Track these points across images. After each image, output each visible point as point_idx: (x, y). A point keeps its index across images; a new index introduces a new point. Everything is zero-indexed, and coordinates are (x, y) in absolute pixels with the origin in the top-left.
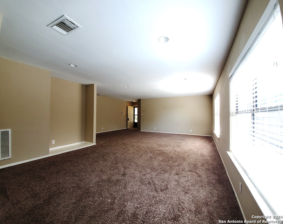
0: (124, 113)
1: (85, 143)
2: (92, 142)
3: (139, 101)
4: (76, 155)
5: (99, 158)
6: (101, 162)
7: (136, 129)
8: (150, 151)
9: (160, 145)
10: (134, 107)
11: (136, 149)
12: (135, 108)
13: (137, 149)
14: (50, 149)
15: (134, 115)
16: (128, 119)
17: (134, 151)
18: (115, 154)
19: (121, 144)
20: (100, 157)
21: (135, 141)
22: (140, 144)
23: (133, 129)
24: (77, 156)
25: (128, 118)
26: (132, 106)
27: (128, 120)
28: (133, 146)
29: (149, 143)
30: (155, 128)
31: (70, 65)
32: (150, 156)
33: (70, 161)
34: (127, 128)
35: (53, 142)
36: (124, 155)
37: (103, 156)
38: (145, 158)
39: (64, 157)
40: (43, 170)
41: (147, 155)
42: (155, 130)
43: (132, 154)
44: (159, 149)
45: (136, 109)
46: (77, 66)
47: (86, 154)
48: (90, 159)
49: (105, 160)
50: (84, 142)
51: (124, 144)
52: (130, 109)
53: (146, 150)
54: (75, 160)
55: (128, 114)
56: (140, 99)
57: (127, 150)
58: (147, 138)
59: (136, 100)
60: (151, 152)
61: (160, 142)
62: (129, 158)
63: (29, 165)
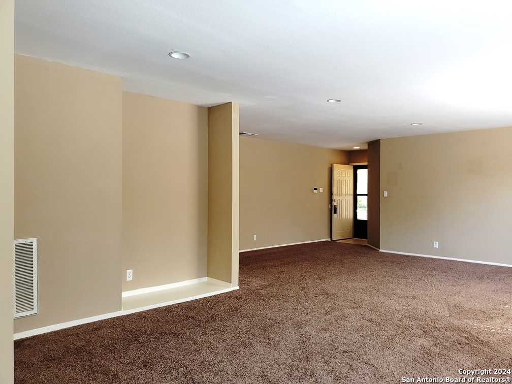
0: (321, 190)
1: (208, 284)
2: (229, 280)
3: (374, 146)
4: (188, 318)
5: (254, 335)
6: (259, 348)
7: (364, 242)
8: (422, 328)
9: (460, 311)
10: (356, 169)
11: (368, 316)
12: (359, 171)
13: (373, 317)
14: (125, 295)
15: (355, 195)
16: (333, 210)
17: (362, 325)
18: (298, 326)
19: (316, 295)
20: (257, 333)
21: (363, 285)
22: (382, 298)
23: (350, 242)
24: (191, 320)
25: (334, 204)
26: (347, 163)
27: (335, 212)
28: (356, 305)
29: (414, 297)
30: (436, 245)
31: (170, 54)
32: (422, 347)
33: (176, 335)
34: (331, 237)
35: (128, 275)
36: (328, 333)
37: (265, 329)
38: (403, 351)
39: (158, 321)
40: (111, 351)
41: (410, 341)
42: (433, 250)
43: (357, 331)
44: (456, 322)
45: (363, 174)
46: (187, 56)
47: (214, 318)
48: (227, 336)
49: (270, 343)
50: (206, 279)
51: (327, 294)
52: (343, 174)
53: (406, 322)
54: (188, 332)
55: (335, 191)
56: (379, 140)
57: (338, 317)
58: (404, 277)
59: (364, 143)
60: (426, 334)
61: (458, 299)
62: (348, 345)
63: (77, 335)
